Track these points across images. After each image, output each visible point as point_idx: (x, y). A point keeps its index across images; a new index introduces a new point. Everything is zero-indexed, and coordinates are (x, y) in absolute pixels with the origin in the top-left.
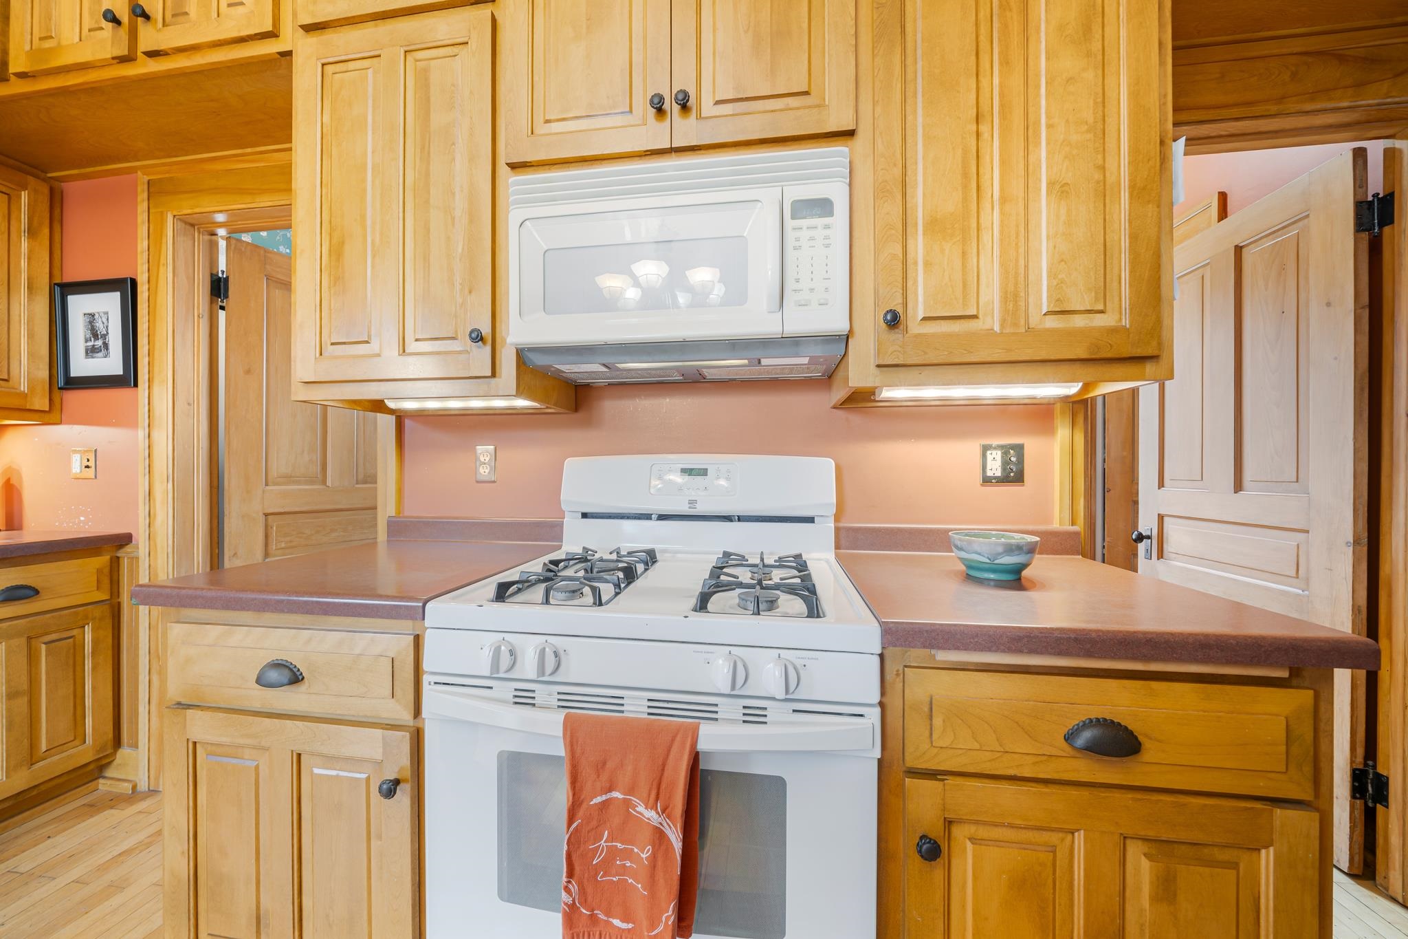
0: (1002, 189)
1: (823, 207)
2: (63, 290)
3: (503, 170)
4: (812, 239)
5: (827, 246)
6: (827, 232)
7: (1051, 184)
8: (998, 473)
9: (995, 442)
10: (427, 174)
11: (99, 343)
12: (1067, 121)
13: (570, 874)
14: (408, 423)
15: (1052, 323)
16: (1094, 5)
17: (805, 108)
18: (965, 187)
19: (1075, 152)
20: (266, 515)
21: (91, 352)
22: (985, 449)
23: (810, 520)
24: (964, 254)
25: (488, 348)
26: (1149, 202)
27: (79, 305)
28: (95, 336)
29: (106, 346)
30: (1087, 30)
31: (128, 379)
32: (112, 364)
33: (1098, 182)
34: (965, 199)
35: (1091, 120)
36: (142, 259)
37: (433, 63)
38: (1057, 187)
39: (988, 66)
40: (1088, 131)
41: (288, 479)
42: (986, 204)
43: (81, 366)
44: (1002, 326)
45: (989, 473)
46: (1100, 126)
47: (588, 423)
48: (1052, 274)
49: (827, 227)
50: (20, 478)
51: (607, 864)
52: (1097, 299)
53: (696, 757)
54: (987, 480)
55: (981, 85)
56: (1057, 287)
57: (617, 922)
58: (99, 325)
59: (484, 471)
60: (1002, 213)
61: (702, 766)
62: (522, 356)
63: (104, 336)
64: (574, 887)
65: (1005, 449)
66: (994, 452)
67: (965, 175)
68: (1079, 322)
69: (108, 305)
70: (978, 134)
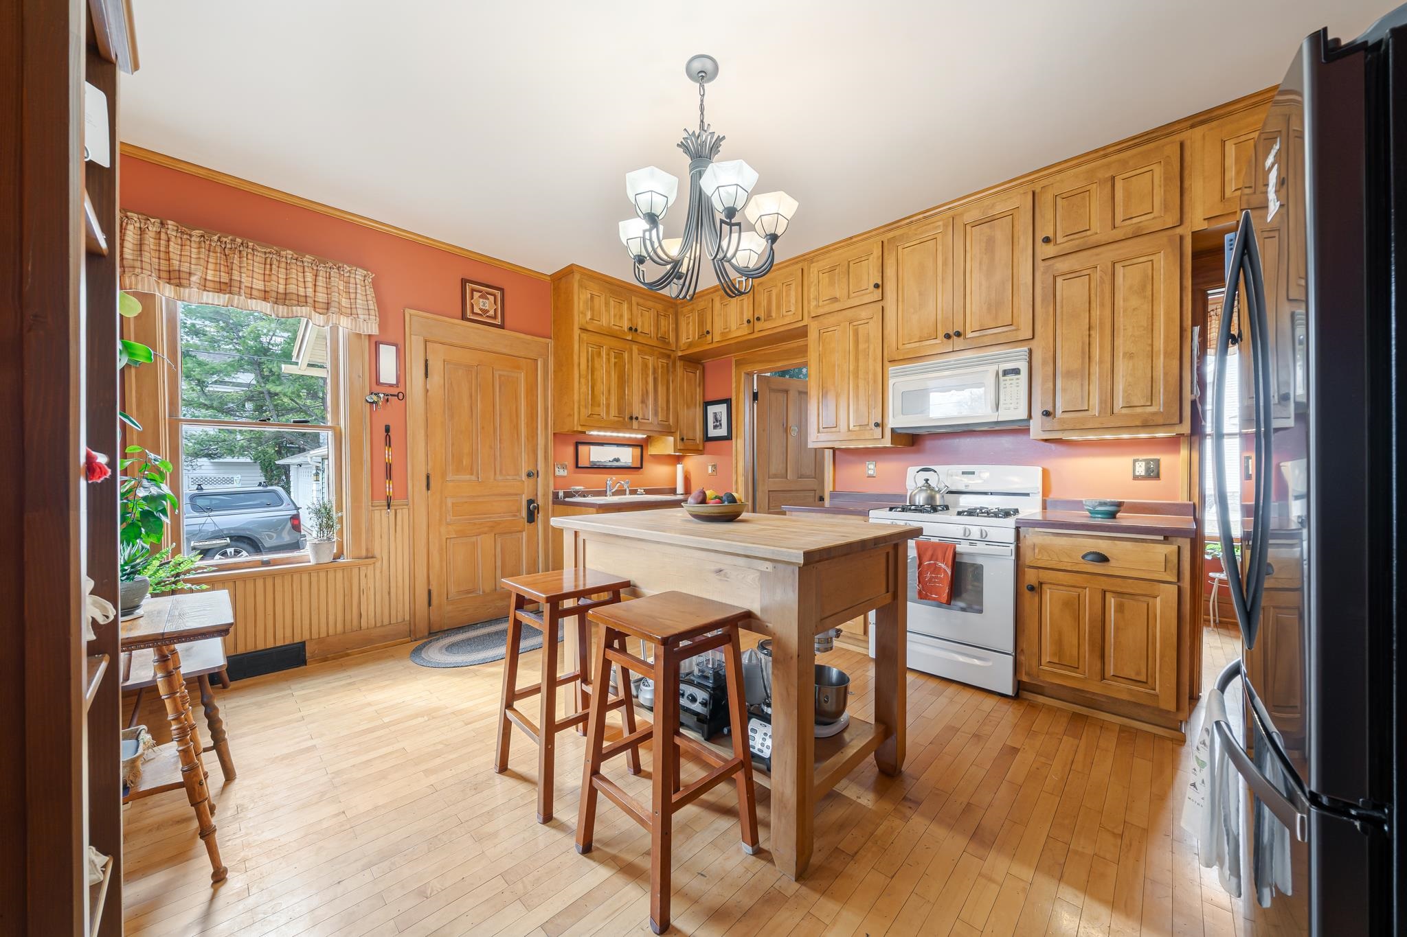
0: (1100, 358)
1: (1016, 371)
2: (707, 404)
3: (886, 363)
4: (1011, 384)
5: (1018, 386)
6: (1017, 381)
7: (1125, 354)
8: (1143, 474)
9: (1141, 457)
10: (858, 366)
11: (718, 424)
12: (1133, 327)
13: (919, 582)
14: (837, 452)
15: (1125, 411)
16: (1148, 276)
17: (1010, 331)
18: (1083, 358)
19: (1137, 339)
20: (769, 491)
21: (715, 427)
22: (1135, 461)
23: (1027, 495)
24: (1082, 385)
25: (881, 428)
26: (1173, 359)
27: (711, 410)
28: (717, 421)
29: (721, 424)
30: (1144, 288)
31: (728, 438)
32: (723, 432)
33: (1149, 351)
34: (1083, 362)
35: (1145, 325)
36: (734, 390)
37: (860, 326)
38: (1128, 355)
39: (1095, 306)
40: (1144, 330)
41: (775, 476)
42: (1093, 364)
43: (712, 433)
44: (1099, 414)
45: (1137, 474)
46: (1150, 327)
47: (919, 451)
48: (1125, 391)
49: (1018, 379)
50: (690, 475)
51: (930, 580)
52: (1147, 401)
53: (955, 554)
54: (1136, 478)
55: (1091, 315)
56: (1127, 396)
57: (934, 596)
58: (718, 417)
59: (871, 472)
60: (1099, 367)
61: (957, 560)
62: (893, 430)
63: (720, 421)
64: (920, 586)
65: (1147, 462)
66: (1140, 463)
67: (1083, 353)
68: (1139, 410)
69: (721, 409)
70: (1089, 335)
